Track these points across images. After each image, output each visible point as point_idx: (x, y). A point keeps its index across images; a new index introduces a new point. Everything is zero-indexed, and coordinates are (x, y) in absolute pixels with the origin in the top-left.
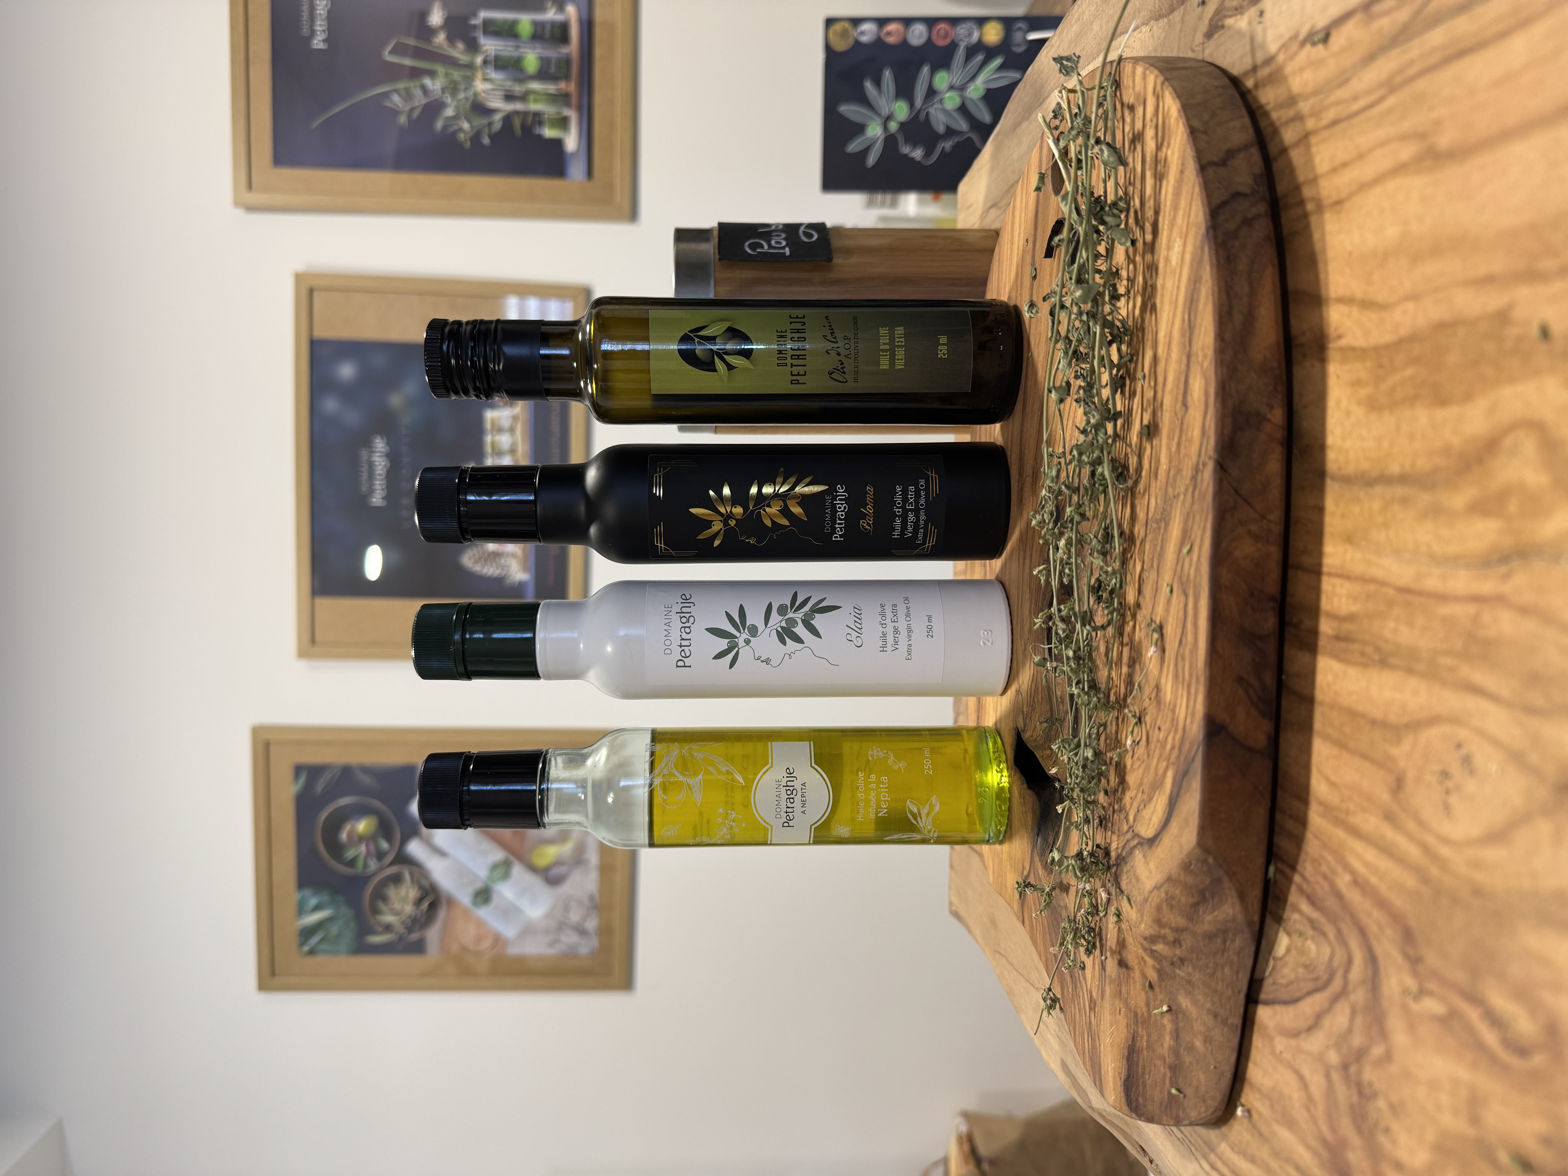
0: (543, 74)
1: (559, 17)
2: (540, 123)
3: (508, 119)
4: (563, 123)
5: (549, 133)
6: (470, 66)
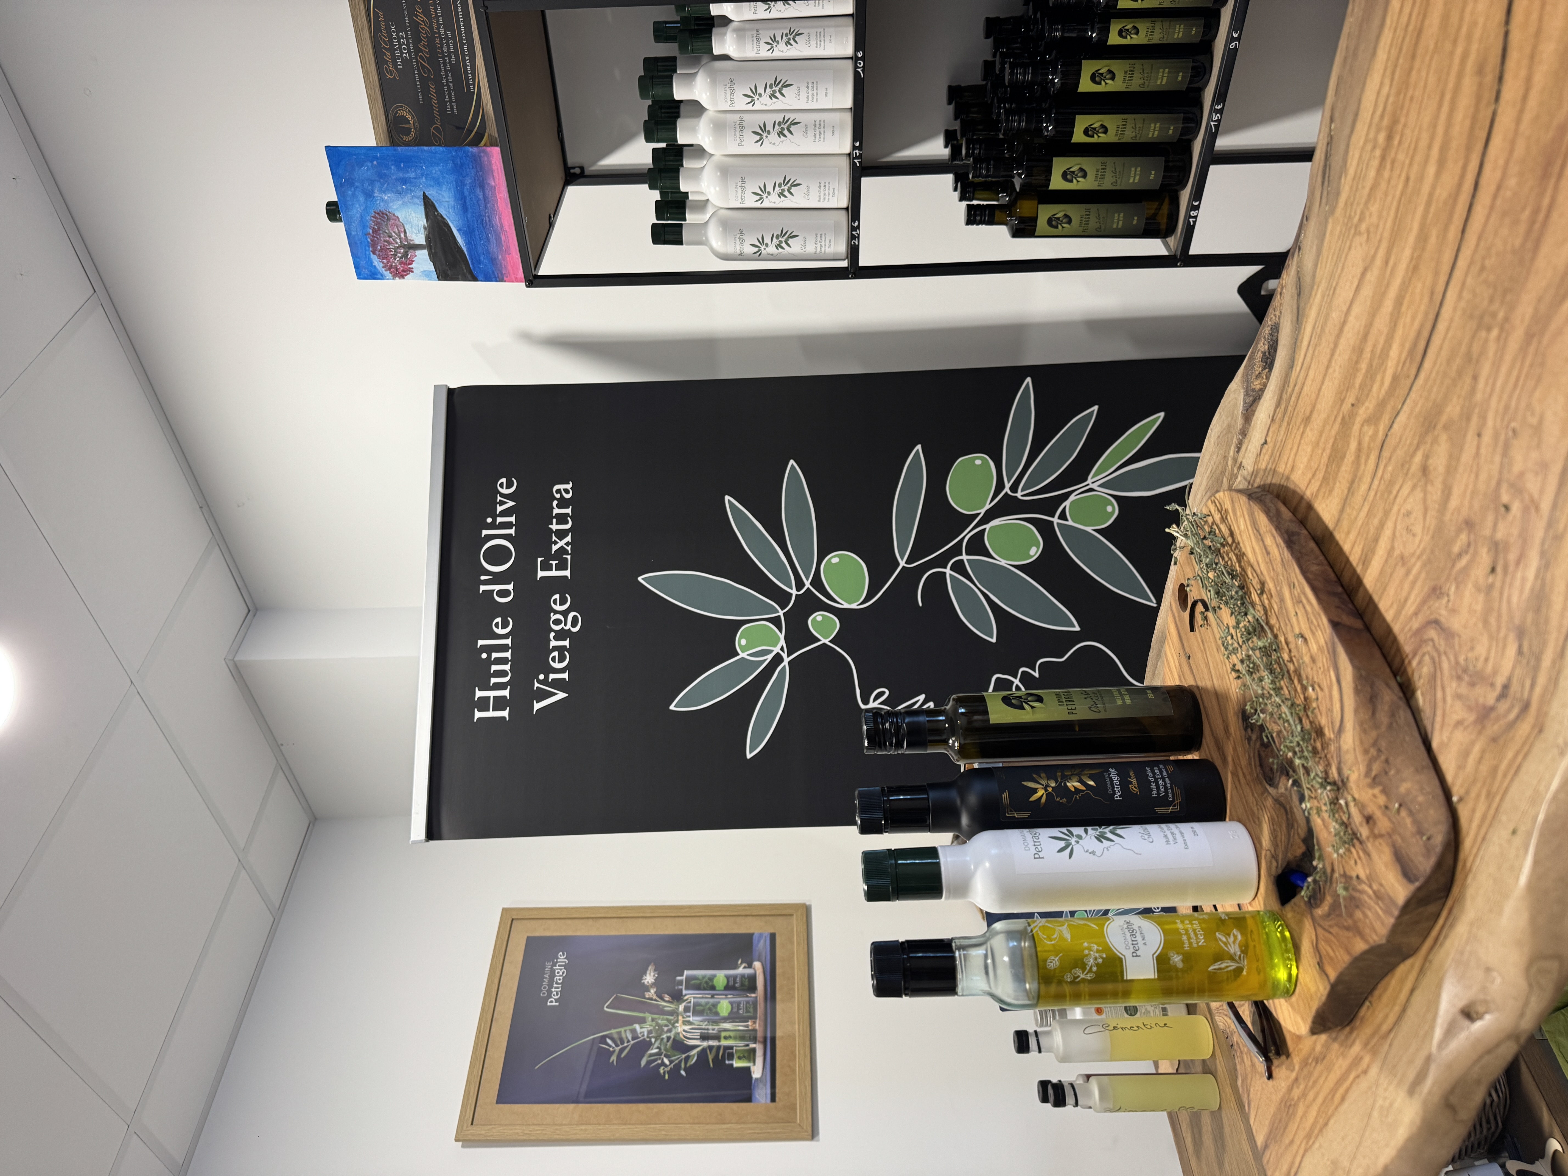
0: (733, 1017)
1: (749, 971)
2: (731, 1056)
3: (703, 1053)
4: (750, 1055)
5: (737, 1064)
6: (674, 1013)
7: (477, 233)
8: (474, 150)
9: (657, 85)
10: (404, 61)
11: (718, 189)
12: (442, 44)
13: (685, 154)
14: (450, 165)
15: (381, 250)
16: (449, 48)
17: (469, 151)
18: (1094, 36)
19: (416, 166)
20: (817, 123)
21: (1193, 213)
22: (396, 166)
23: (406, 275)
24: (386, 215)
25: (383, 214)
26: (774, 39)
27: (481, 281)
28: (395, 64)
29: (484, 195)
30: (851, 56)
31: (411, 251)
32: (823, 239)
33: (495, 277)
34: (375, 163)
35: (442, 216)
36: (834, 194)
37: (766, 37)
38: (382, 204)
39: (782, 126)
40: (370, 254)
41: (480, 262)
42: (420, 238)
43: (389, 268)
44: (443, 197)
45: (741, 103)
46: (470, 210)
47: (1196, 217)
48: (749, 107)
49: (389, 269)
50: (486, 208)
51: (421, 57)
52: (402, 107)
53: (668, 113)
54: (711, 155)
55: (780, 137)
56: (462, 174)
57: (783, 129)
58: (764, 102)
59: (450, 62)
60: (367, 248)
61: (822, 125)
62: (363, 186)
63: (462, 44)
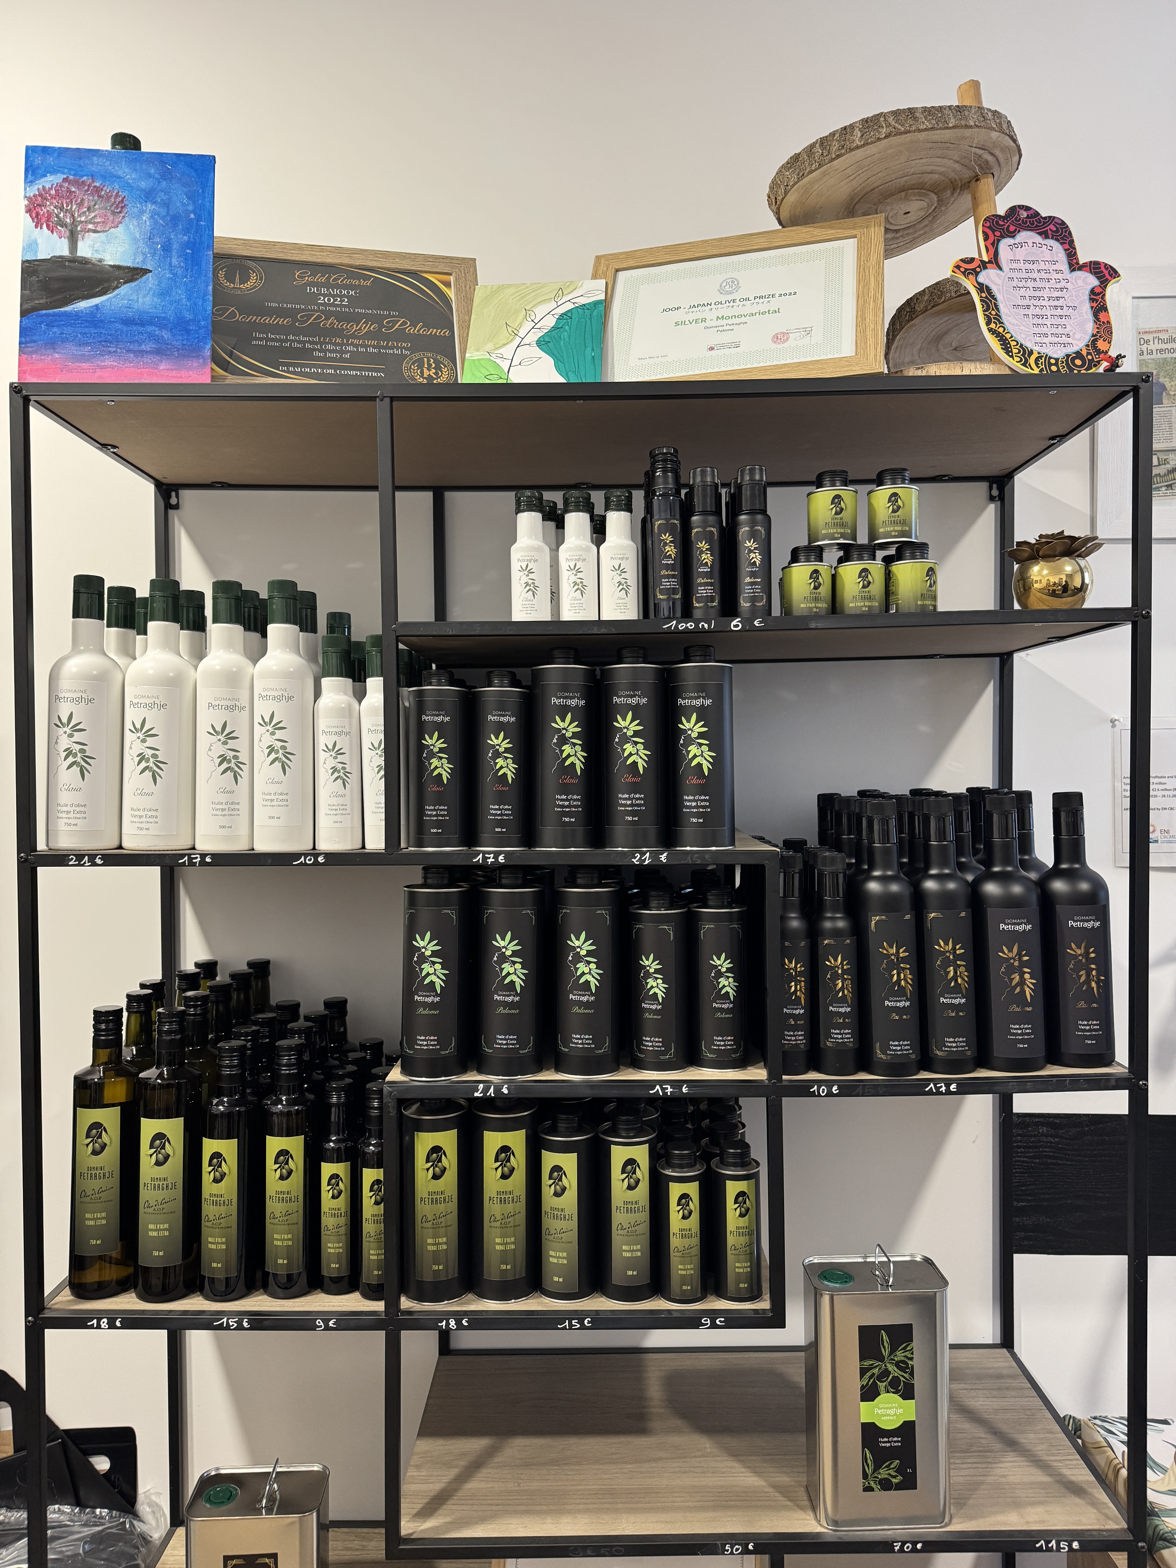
7: (93, 331)
8: (208, 353)
9: (286, 603)
10: (316, 296)
11: (151, 672)
12: (335, 344)
13: (196, 633)
14: (188, 316)
15: (71, 192)
16: (331, 351)
17: (206, 343)
18: (331, 1144)
19: (187, 270)
20: (236, 806)
21: (104, 1322)
22: (188, 242)
23: (31, 216)
24: (120, 212)
25: (122, 207)
26: (340, 753)
27: (21, 322)
28: (312, 284)
29: (147, 352)
30: (316, 848)
31: (68, 233)
32: (78, 815)
33: (26, 343)
34: (192, 216)
35: (117, 287)
36: (141, 829)
37: (343, 743)
38: (136, 210)
39: (233, 761)
40: (63, 173)
41: (50, 325)
42: (86, 249)
43: (43, 195)
44: (144, 297)
45: (262, 709)
46: (125, 328)
47: (99, 1327)
48: (257, 719)
49: (40, 195)
50: (129, 351)
51: (319, 317)
52: (261, 279)
53: (249, 616)
54: (196, 668)
55: (219, 757)
56: (175, 328)
57: (229, 761)
58: (263, 738)
59: (315, 350)
60: (73, 172)
61: (232, 813)
62: (162, 191)
63: (335, 368)
